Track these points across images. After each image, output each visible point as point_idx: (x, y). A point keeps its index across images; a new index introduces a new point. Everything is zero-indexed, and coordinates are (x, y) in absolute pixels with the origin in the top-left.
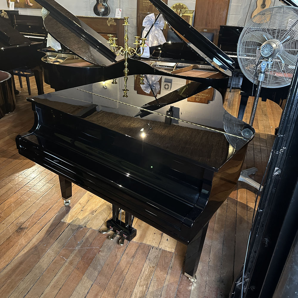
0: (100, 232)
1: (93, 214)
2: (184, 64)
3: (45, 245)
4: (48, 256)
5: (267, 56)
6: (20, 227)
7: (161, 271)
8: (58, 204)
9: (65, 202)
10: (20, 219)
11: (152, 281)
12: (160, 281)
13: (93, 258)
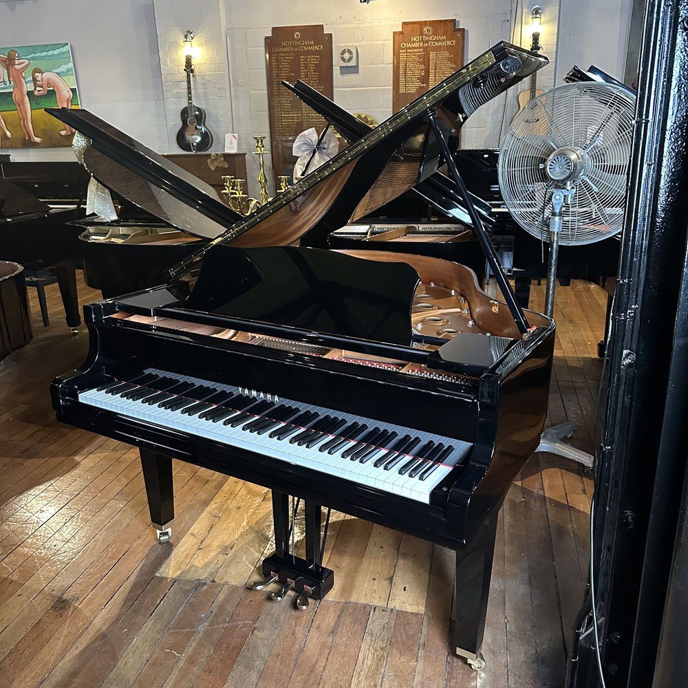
0: (250, 588)
1: (227, 554)
3: (126, 630)
4: (135, 652)
6: (60, 598)
7: (402, 654)
8: (143, 541)
9: (160, 534)
10: (57, 581)
11: (384, 679)
12: (404, 677)
13: (242, 644)
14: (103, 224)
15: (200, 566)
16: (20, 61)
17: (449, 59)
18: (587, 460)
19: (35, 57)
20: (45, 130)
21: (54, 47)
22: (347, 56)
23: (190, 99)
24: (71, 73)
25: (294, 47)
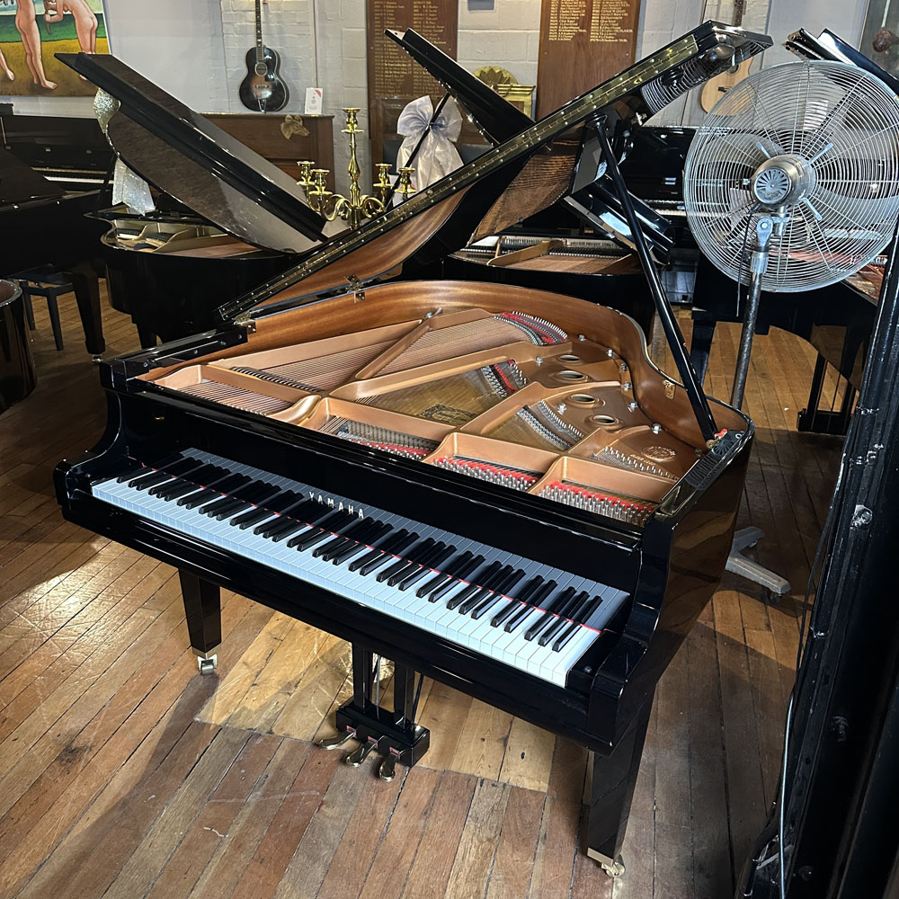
0: (318, 745)
1: (290, 694)
2: (521, 239)
3: (154, 796)
4: (164, 828)
5: (773, 201)
6: (69, 746)
7: (515, 849)
8: (179, 670)
9: (202, 662)
10: (65, 721)
11: (491, 883)
12: (516, 882)
13: (305, 824)
14: (137, 217)
15: (253, 709)
18: (775, 584)
20: (60, 71)
23: (259, 36)
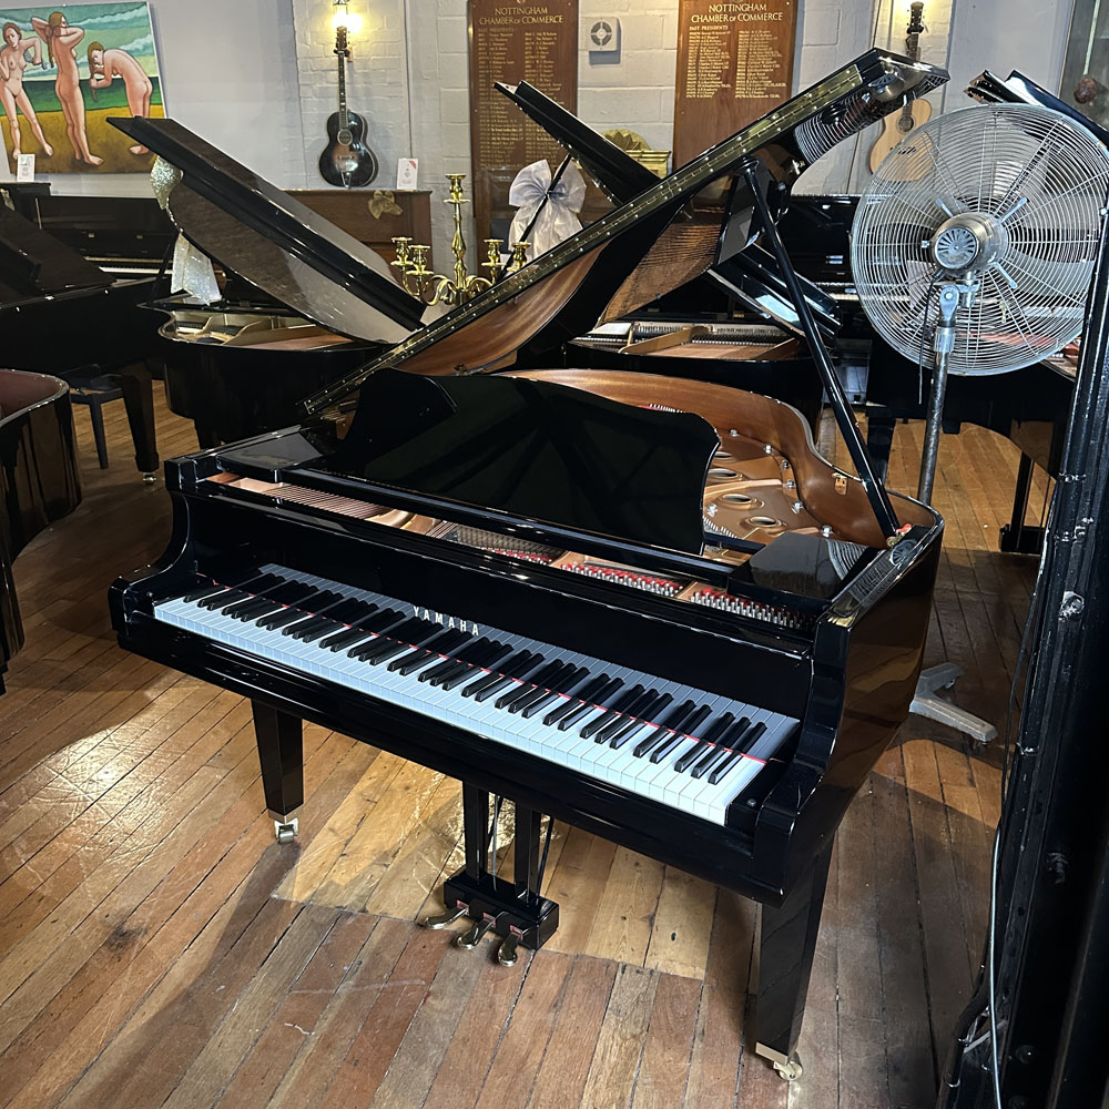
0: (423, 925)
1: (387, 866)
2: (657, 326)
3: (223, 987)
4: (236, 1024)
5: (958, 266)
6: (120, 928)
7: (666, 1047)
8: (253, 838)
9: (280, 827)
10: (114, 899)
11: (637, 1089)
12: (668, 1086)
13: (408, 1020)
14: (198, 307)
15: (343, 884)
16: (69, 30)
17: (771, 44)
18: (979, 730)
19: (94, 24)
20: (106, 144)
21: (124, 8)
22: (601, 34)
23: (342, 99)
24: (150, 51)
25: (515, 17)
